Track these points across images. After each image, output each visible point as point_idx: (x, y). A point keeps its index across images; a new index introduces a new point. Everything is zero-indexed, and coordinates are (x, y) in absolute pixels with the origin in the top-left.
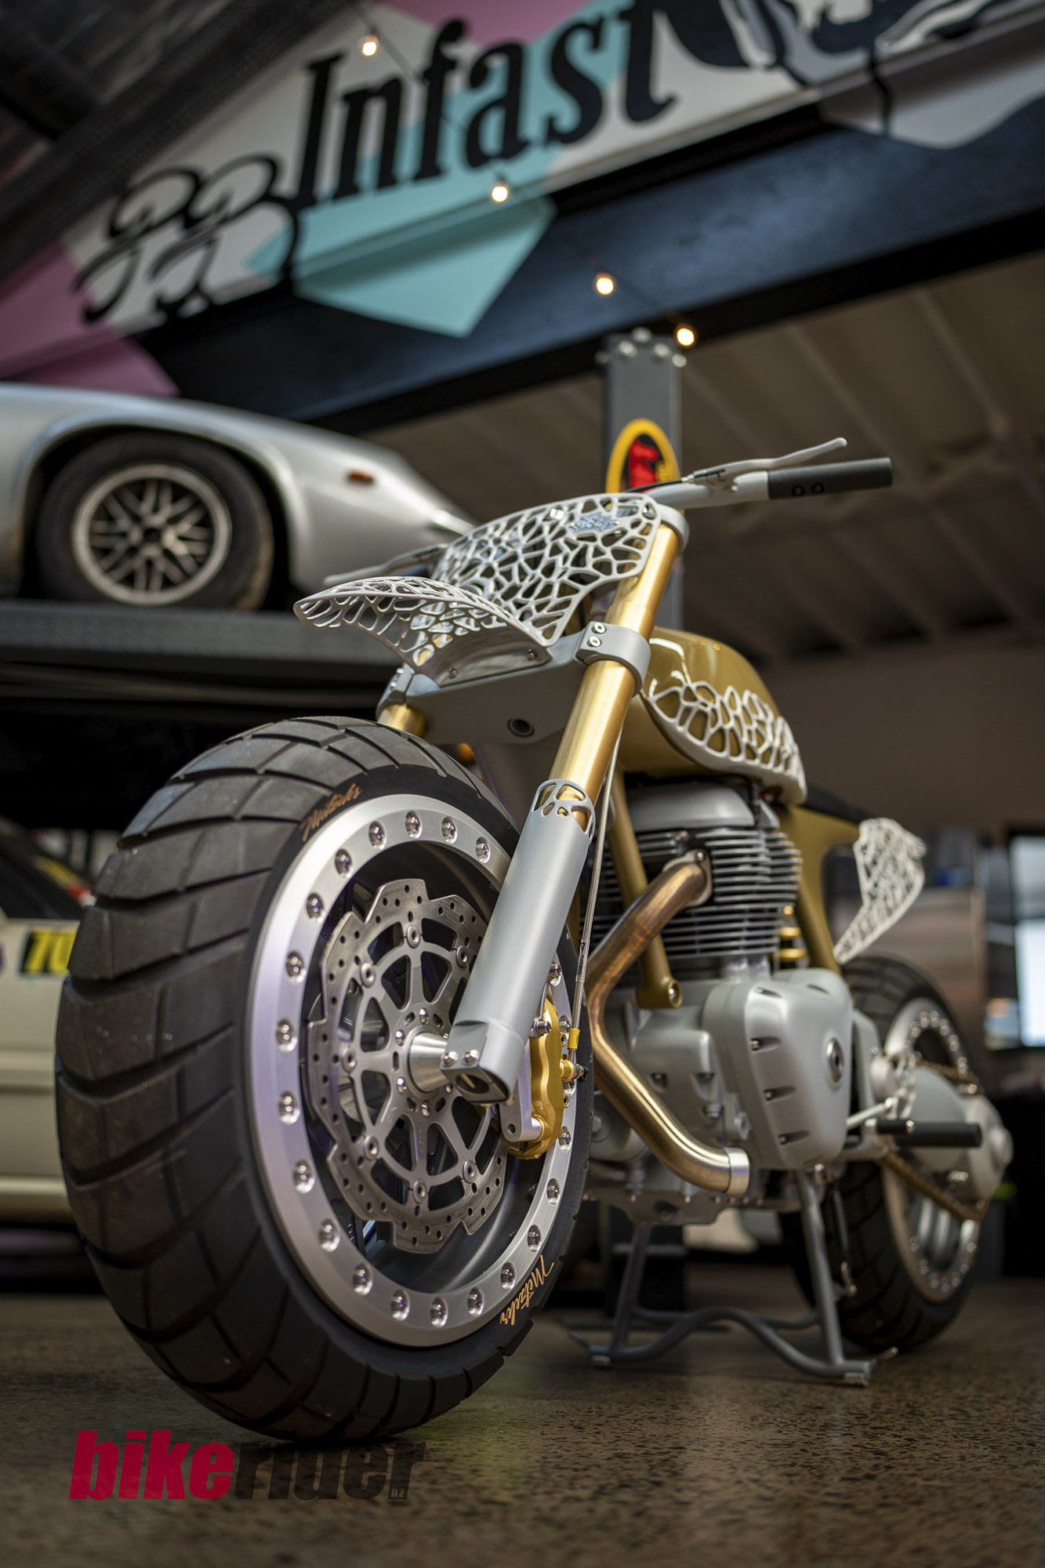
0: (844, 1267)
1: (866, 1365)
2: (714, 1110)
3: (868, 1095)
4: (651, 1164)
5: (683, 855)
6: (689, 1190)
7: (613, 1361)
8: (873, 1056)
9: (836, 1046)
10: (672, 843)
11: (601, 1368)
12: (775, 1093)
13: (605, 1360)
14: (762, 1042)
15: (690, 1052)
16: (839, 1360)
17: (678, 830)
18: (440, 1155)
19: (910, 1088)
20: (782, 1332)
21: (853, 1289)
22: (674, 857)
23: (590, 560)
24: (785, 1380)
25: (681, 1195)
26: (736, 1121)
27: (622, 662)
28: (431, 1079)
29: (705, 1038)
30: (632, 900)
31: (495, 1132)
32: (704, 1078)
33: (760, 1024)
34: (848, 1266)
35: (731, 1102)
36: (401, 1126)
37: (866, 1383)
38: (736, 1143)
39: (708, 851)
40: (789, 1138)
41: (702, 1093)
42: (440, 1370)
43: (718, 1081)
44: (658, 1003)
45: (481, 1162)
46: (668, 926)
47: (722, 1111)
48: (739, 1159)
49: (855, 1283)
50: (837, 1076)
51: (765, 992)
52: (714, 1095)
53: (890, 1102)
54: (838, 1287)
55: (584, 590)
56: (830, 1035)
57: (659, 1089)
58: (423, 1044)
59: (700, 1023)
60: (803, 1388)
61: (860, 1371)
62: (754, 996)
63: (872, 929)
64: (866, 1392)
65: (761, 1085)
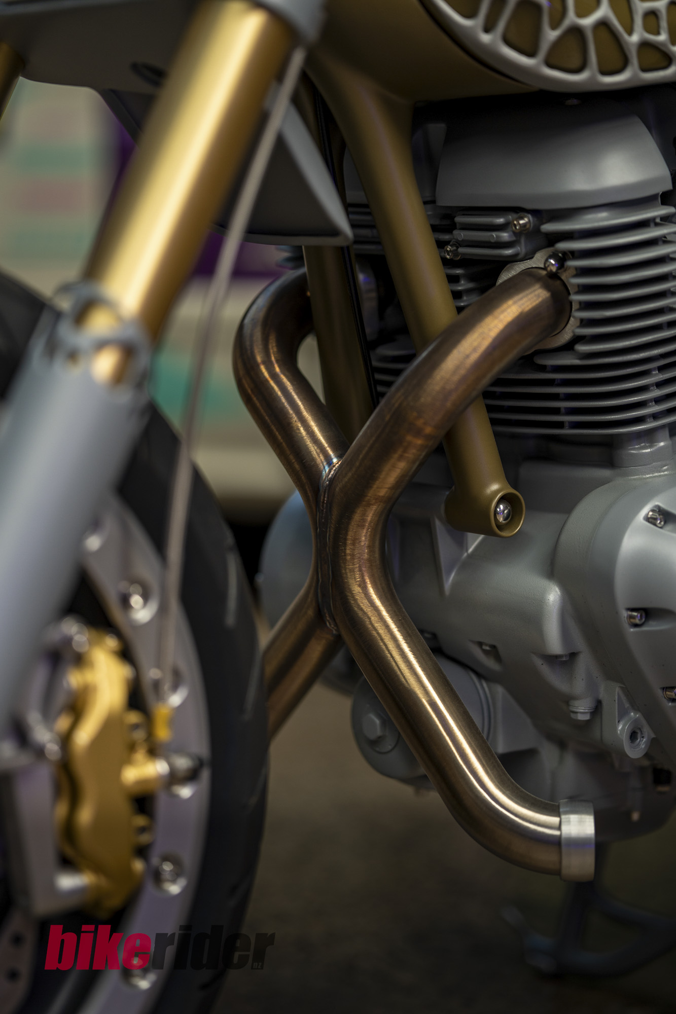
2: (582, 710)
5: (529, 256)
10: (505, 236)
14: (649, 613)
15: (530, 618)
17: (519, 211)
22: (514, 259)
26: (619, 728)
29: (553, 595)
30: (425, 343)
32: (559, 661)
35: (612, 694)
41: (555, 679)
43: (585, 663)
46: (498, 382)
47: (596, 711)
48: (576, 825)
52: (579, 685)
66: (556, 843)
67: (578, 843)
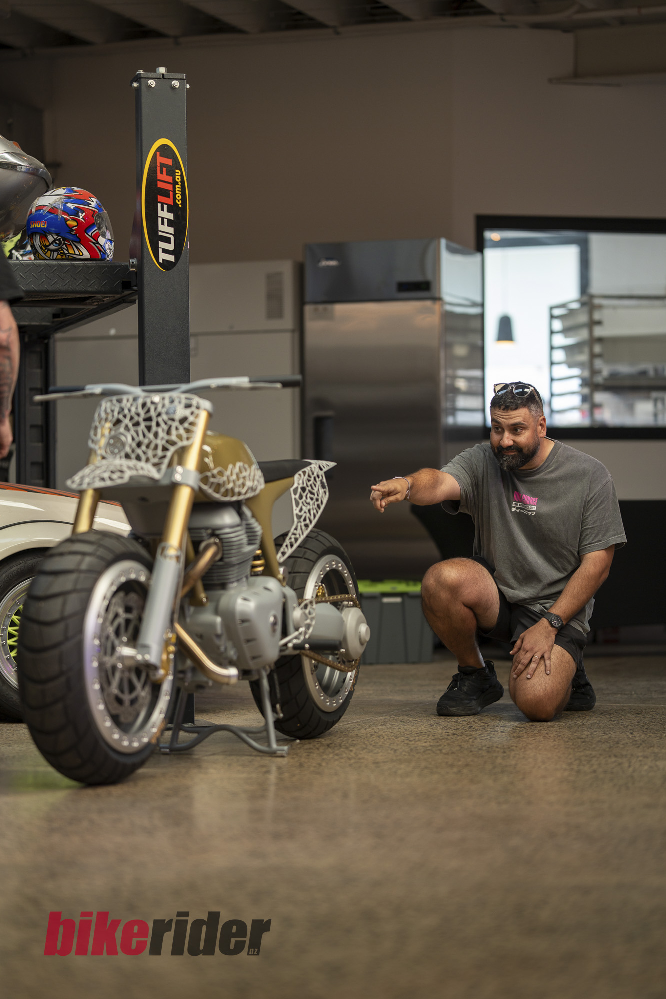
0: (278, 706)
1: (286, 748)
2: (222, 649)
3: (291, 628)
4: (194, 670)
5: (209, 539)
6: (211, 683)
7: (171, 751)
8: (294, 608)
9: (275, 617)
10: (204, 535)
11: (165, 754)
12: (248, 641)
13: (168, 750)
14: (243, 621)
15: (212, 626)
16: (274, 746)
17: (208, 528)
18: (132, 688)
19: (312, 619)
20: (250, 735)
21: (281, 715)
22: (205, 540)
23: (174, 432)
24: (251, 755)
25: (207, 683)
26: (232, 653)
27: (188, 485)
28: (129, 663)
29: (219, 620)
31: (148, 676)
32: (219, 636)
33: (243, 613)
34: (280, 706)
35: (229, 645)
36: (121, 681)
37: (285, 755)
38: (231, 663)
39: (221, 540)
40: (254, 658)
41: (217, 642)
42: (136, 760)
43: (224, 638)
44: (199, 604)
45: (143, 687)
47: (226, 649)
48: (233, 671)
49: (283, 713)
50: (274, 631)
51: (245, 599)
52: (223, 643)
53: (302, 630)
54: (275, 715)
55: (172, 449)
56: (273, 613)
57: (198, 640)
58: (127, 651)
59: (217, 612)
60: (258, 758)
61: (283, 750)
62: (240, 601)
63: (296, 540)
64: (286, 759)
65: (242, 638)
66: (229, 677)
67: (233, 676)
